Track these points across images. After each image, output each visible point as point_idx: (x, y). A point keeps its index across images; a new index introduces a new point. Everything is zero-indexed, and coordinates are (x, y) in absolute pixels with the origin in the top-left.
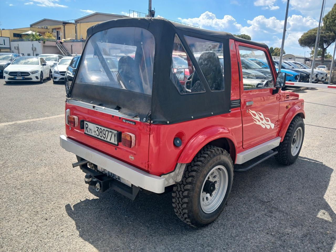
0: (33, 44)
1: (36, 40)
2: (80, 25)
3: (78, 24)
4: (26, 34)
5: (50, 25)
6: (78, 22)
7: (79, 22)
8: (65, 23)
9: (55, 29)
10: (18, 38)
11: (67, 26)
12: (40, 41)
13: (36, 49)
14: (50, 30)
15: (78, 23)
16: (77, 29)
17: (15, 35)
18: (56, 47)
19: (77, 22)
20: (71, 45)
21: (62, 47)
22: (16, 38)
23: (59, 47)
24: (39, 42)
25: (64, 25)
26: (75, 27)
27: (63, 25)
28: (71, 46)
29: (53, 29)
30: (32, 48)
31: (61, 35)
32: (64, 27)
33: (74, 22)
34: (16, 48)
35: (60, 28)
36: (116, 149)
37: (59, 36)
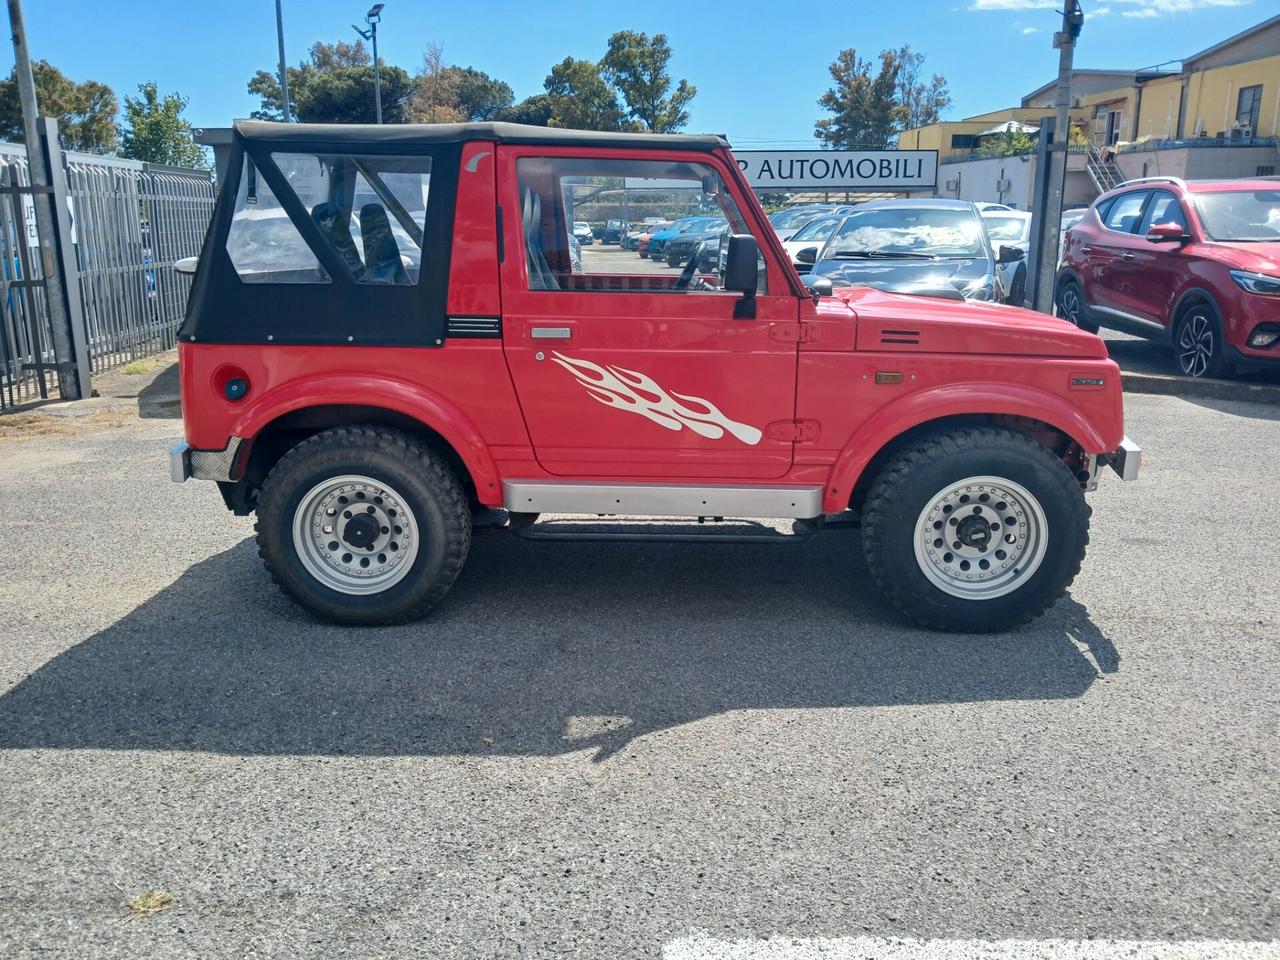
0: (1003, 171)
1: (1015, 154)
2: (1202, 77)
3: (1195, 77)
4: (993, 135)
5: (1091, 93)
6: (1195, 67)
7: (1201, 65)
8: (1143, 79)
9: (1106, 104)
10: (967, 151)
11: (1149, 91)
12: (1025, 157)
13: (1009, 185)
14: (1086, 110)
15: (1197, 70)
16: (1187, 95)
17: (959, 141)
18: (1085, 173)
19: (1191, 66)
20: (1145, 164)
21: (1105, 173)
22: (958, 151)
23: (1095, 173)
24: (1024, 161)
25: (1140, 85)
26: (1183, 87)
27: (1136, 87)
28: (1142, 168)
29: (1098, 107)
30: (999, 182)
31: (1125, 123)
32: (1140, 92)
33: (1178, 68)
34: (952, 186)
35: (1124, 100)
37: (1115, 131)
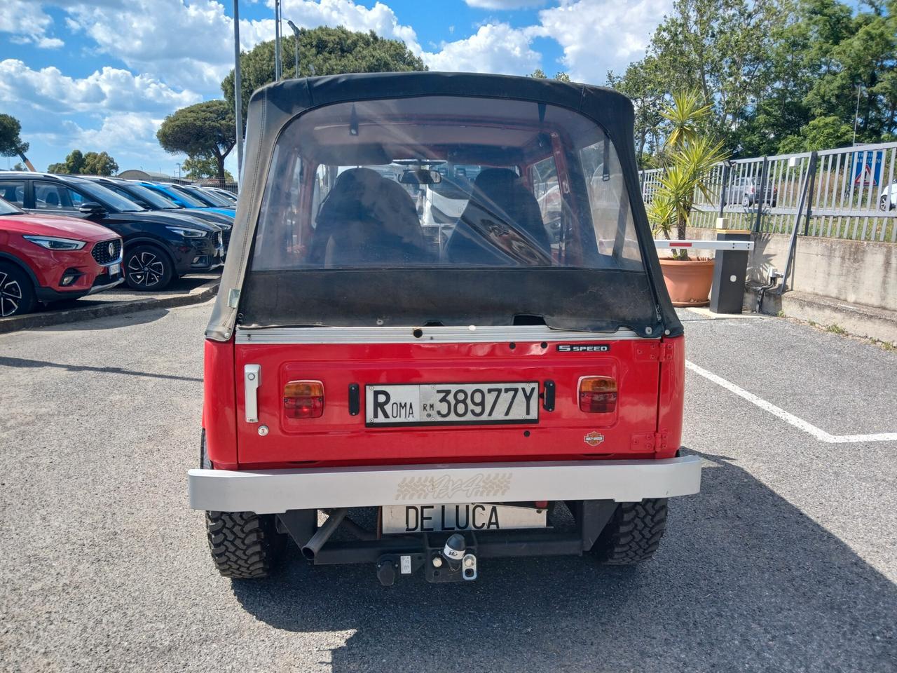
36: (527, 434)
